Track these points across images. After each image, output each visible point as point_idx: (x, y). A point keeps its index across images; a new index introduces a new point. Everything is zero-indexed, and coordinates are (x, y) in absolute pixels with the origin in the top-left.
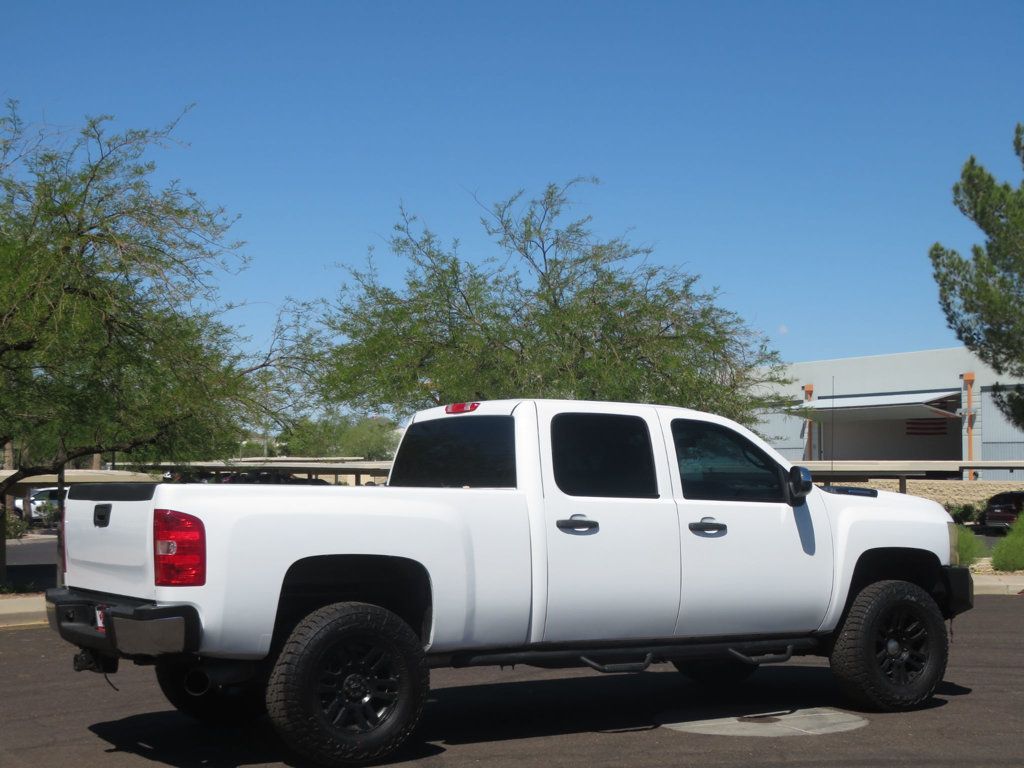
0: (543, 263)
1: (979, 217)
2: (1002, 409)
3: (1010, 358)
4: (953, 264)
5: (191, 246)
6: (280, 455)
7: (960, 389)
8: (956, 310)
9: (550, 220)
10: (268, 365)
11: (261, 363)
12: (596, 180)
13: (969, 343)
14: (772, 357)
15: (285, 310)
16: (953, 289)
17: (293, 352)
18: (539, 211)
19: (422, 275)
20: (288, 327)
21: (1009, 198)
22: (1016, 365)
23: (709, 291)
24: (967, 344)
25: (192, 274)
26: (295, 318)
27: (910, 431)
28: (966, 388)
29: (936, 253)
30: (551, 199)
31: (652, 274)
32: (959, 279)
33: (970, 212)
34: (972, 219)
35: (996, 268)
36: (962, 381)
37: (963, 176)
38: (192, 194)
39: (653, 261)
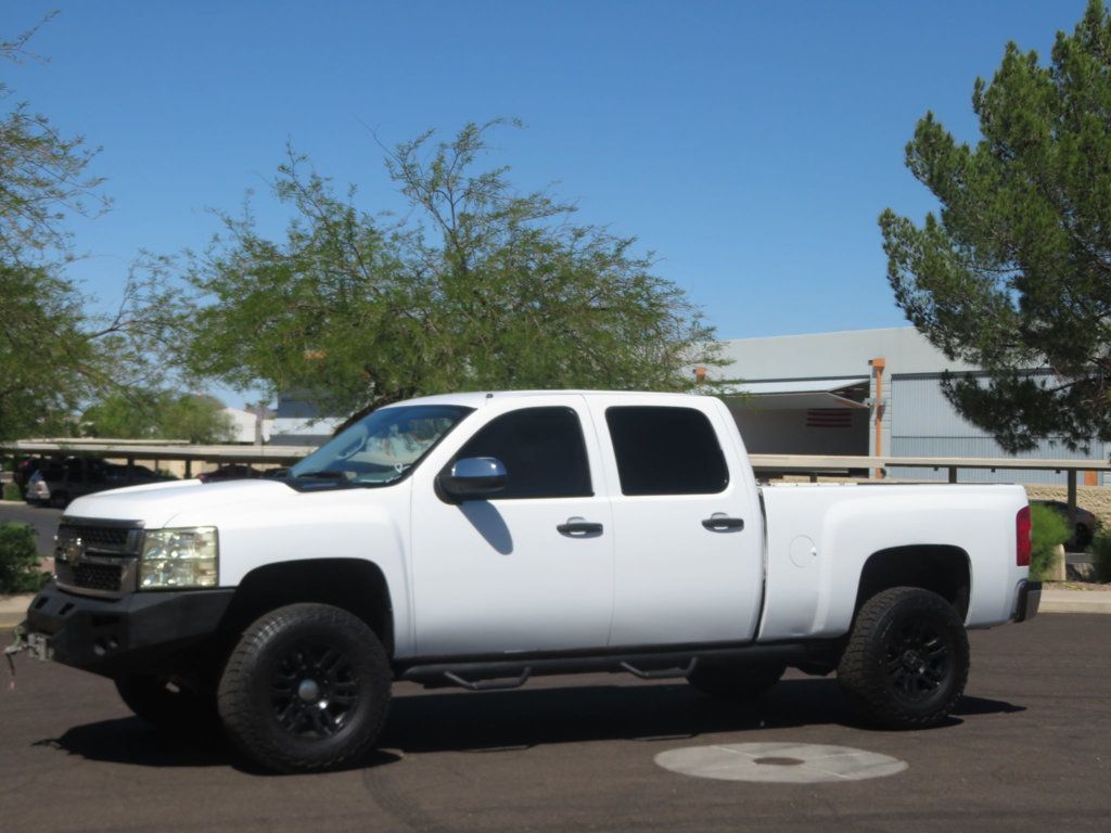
0: (450, 216)
1: (935, 180)
2: (951, 400)
3: (964, 341)
4: (905, 235)
5: (38, 183)
6: (87, 436)
7: (868, 377)
8: (906, 286)
9: (460, 168)
10: (116, 329)
11: (108, 327)
12: (519, 123)
13: (920, 324)
14: (706, 334)
15: (137, 264)
16: (904, 262)
17: (146, 316)
18: (449, 155)
19: (308, 226)
20: (143, 284)
21: (970, 161)
22: (970, 351)
23: (643, 257)
24: (917, 325)
25: (39, 216)
26: (151, 275)
27: (812, 422)
28: (875, 376)
29: (887, 221)
30: (465, 143)
31: (579, 234)
32: (911, 251)
33: (923, 175)
34: (925, 184)
35: (951, 240)
36: (871, 367)
37: (916, 135)
38: (42, 121)
39: (578, 220)
